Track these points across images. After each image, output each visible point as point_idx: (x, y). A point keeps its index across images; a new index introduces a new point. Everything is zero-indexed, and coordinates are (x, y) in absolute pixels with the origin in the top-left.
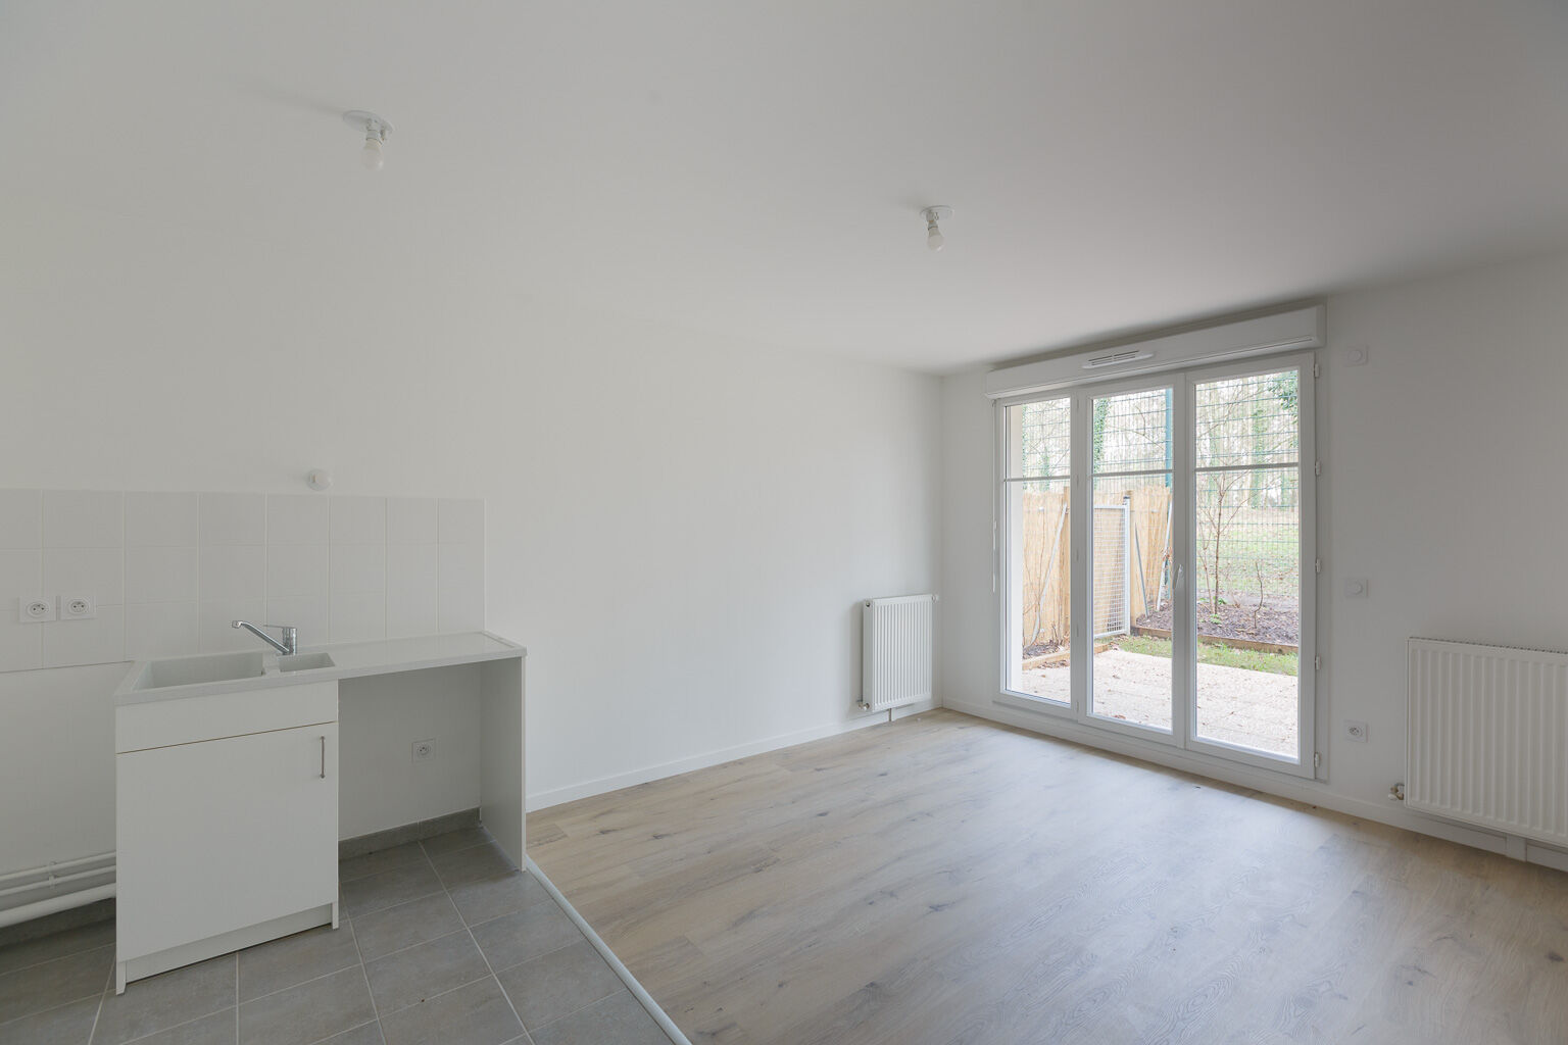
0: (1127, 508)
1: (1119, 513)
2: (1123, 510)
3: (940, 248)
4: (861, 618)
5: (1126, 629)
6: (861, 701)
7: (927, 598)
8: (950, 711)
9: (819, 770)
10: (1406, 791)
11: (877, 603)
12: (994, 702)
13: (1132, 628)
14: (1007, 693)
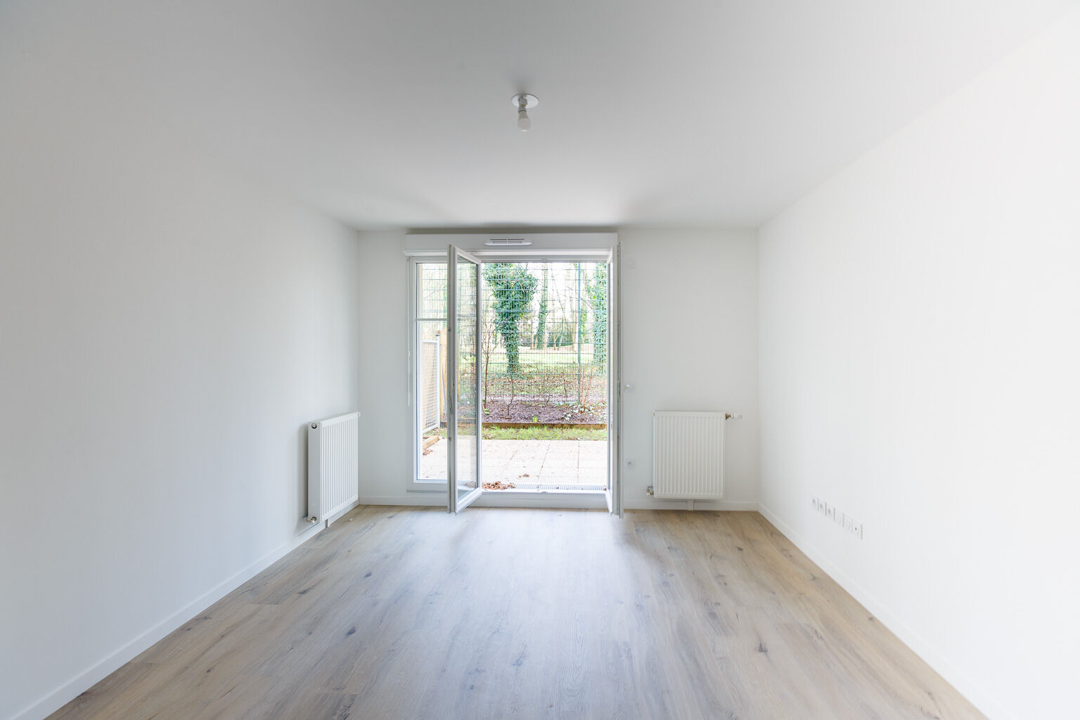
0: (438, 342)
1: (433, 346)
2: (436, 344)
3: (525, 131)
4: (307, 439)
5: (438, 425)
6: (307, 515)
7: (355, 416)
8: (368, 506)
9: (304, 592)
10: (655, 490)
11: (324, 424)
12: (408, 491)
13: (441, 423)
14: (418, 482)
